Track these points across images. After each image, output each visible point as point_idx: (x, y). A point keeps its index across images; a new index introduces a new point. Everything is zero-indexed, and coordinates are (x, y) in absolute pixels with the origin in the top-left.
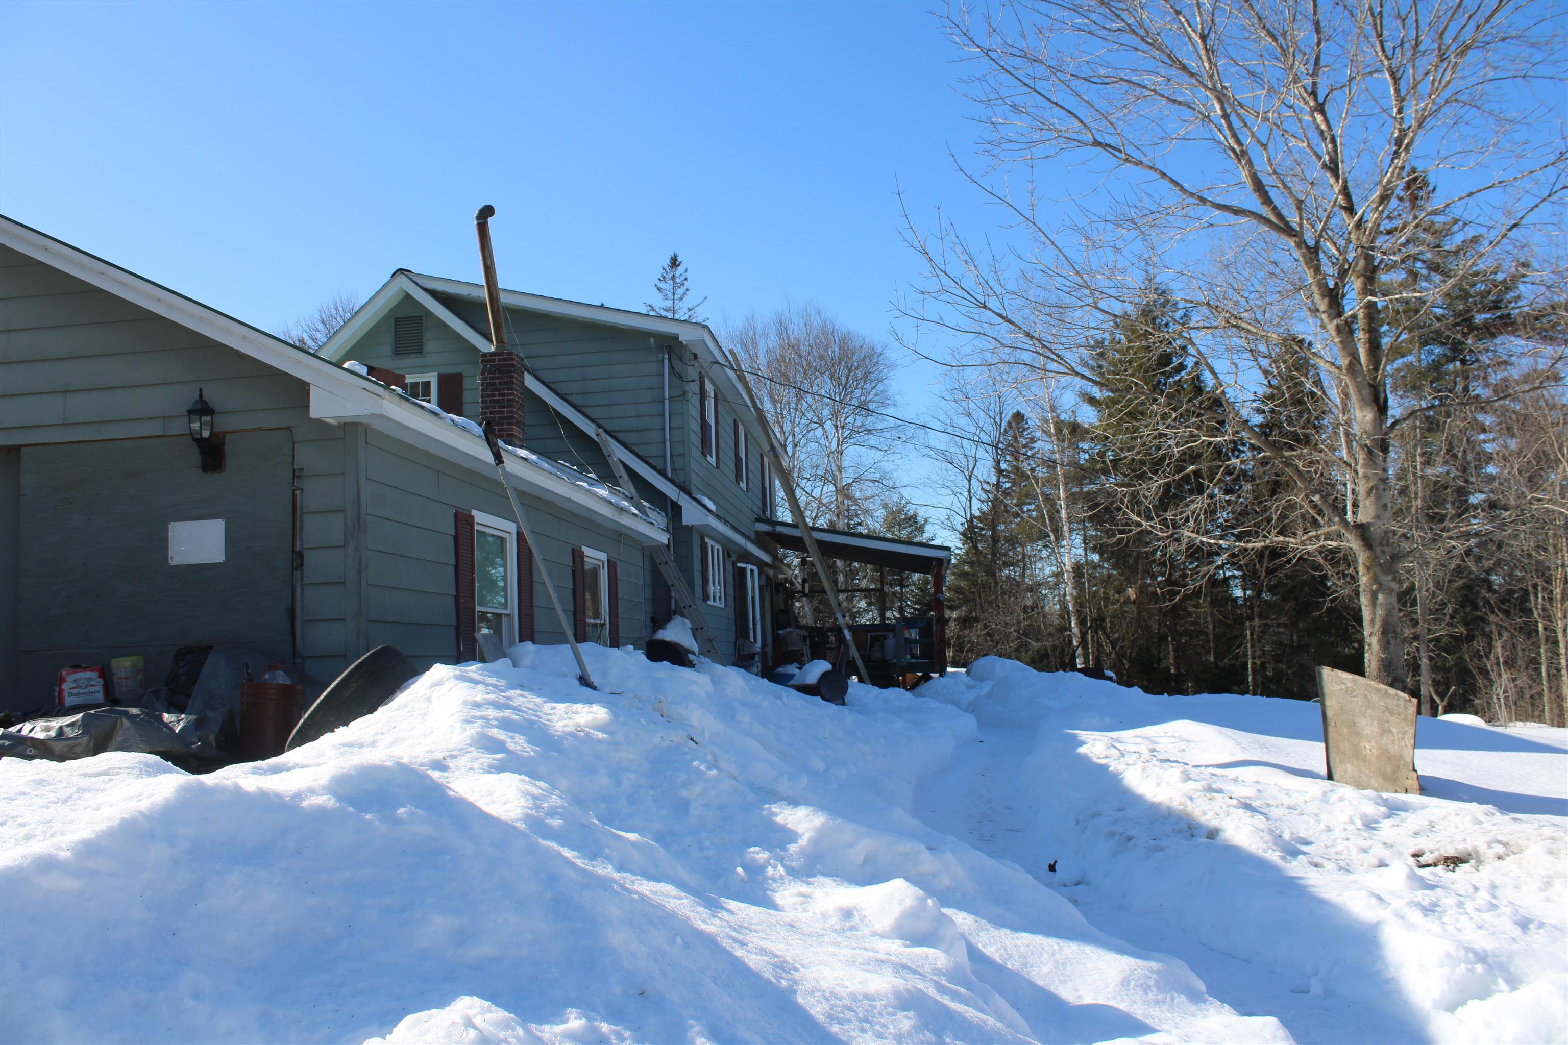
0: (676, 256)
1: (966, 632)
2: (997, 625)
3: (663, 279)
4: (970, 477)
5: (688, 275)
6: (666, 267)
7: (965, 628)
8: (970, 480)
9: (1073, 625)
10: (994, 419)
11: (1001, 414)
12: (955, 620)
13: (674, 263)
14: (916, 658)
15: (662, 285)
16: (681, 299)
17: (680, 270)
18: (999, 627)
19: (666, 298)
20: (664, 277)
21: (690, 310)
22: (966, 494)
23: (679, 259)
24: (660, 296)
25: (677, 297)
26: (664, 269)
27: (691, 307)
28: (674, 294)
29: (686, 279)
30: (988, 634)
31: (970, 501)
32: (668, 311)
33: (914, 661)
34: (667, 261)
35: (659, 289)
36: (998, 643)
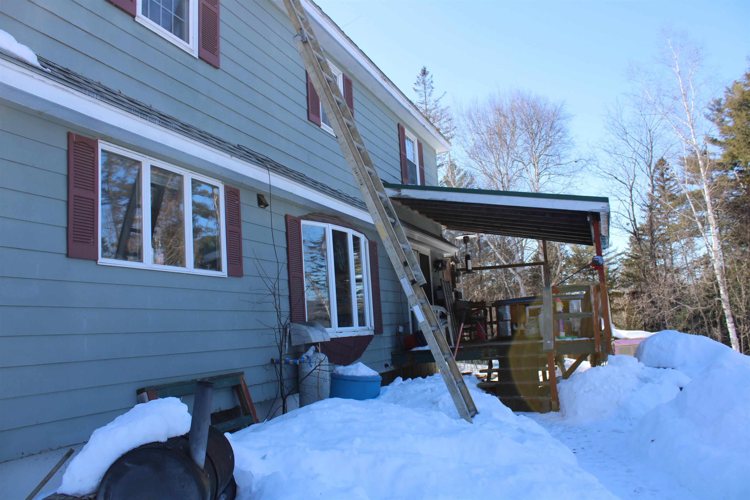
0: (425, 69)
1: (635, 301)
2: (659, 295)
3: (417, 83)
4: (632, 187)
5: (433, 79)
6: (419, 75)
7: (634, 299)
8: (631, 191)
9: (721, 292)
10: (647, 147)
11: (652, 142)
12: (627, 294)
13: (424, 73)
14: (575, 334)
15: (417, 87)
16: (430, 95)
17: (428, 77)
18: (661, 296)
19: (421, 96)
20: (418, 82)
21: (436, 101)
22: (628, 200)
23: (427, 70)
24: (417, 94)
25: (427, 94)
26: (418, 77)
27: (436, 99)
28: (425, 93)
29: (432, 82)
30: (653, 302)
31: (632, 205)
32: (422, 104)
33: (569, 339)
34: (420, 72)
35: (416, 90)
36: (660, 309)
